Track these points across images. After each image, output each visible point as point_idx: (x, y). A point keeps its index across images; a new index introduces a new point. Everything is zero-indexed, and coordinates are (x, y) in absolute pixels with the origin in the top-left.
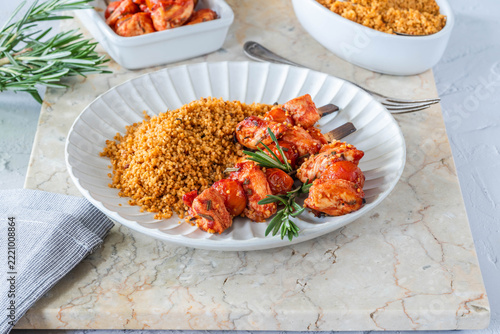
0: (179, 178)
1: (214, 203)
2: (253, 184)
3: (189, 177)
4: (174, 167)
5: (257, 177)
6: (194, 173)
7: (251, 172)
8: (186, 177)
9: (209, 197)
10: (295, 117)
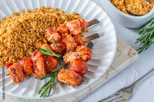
0: (12, 50)
1: (17, 70)
2: (37, 64)
3: (16, 51)
4: (10, 46)
5: (40, 61)
6: (19, 49)
7: (38, 57)
8: (15, 50)
9: (15, 68)
10: (70, 30)
